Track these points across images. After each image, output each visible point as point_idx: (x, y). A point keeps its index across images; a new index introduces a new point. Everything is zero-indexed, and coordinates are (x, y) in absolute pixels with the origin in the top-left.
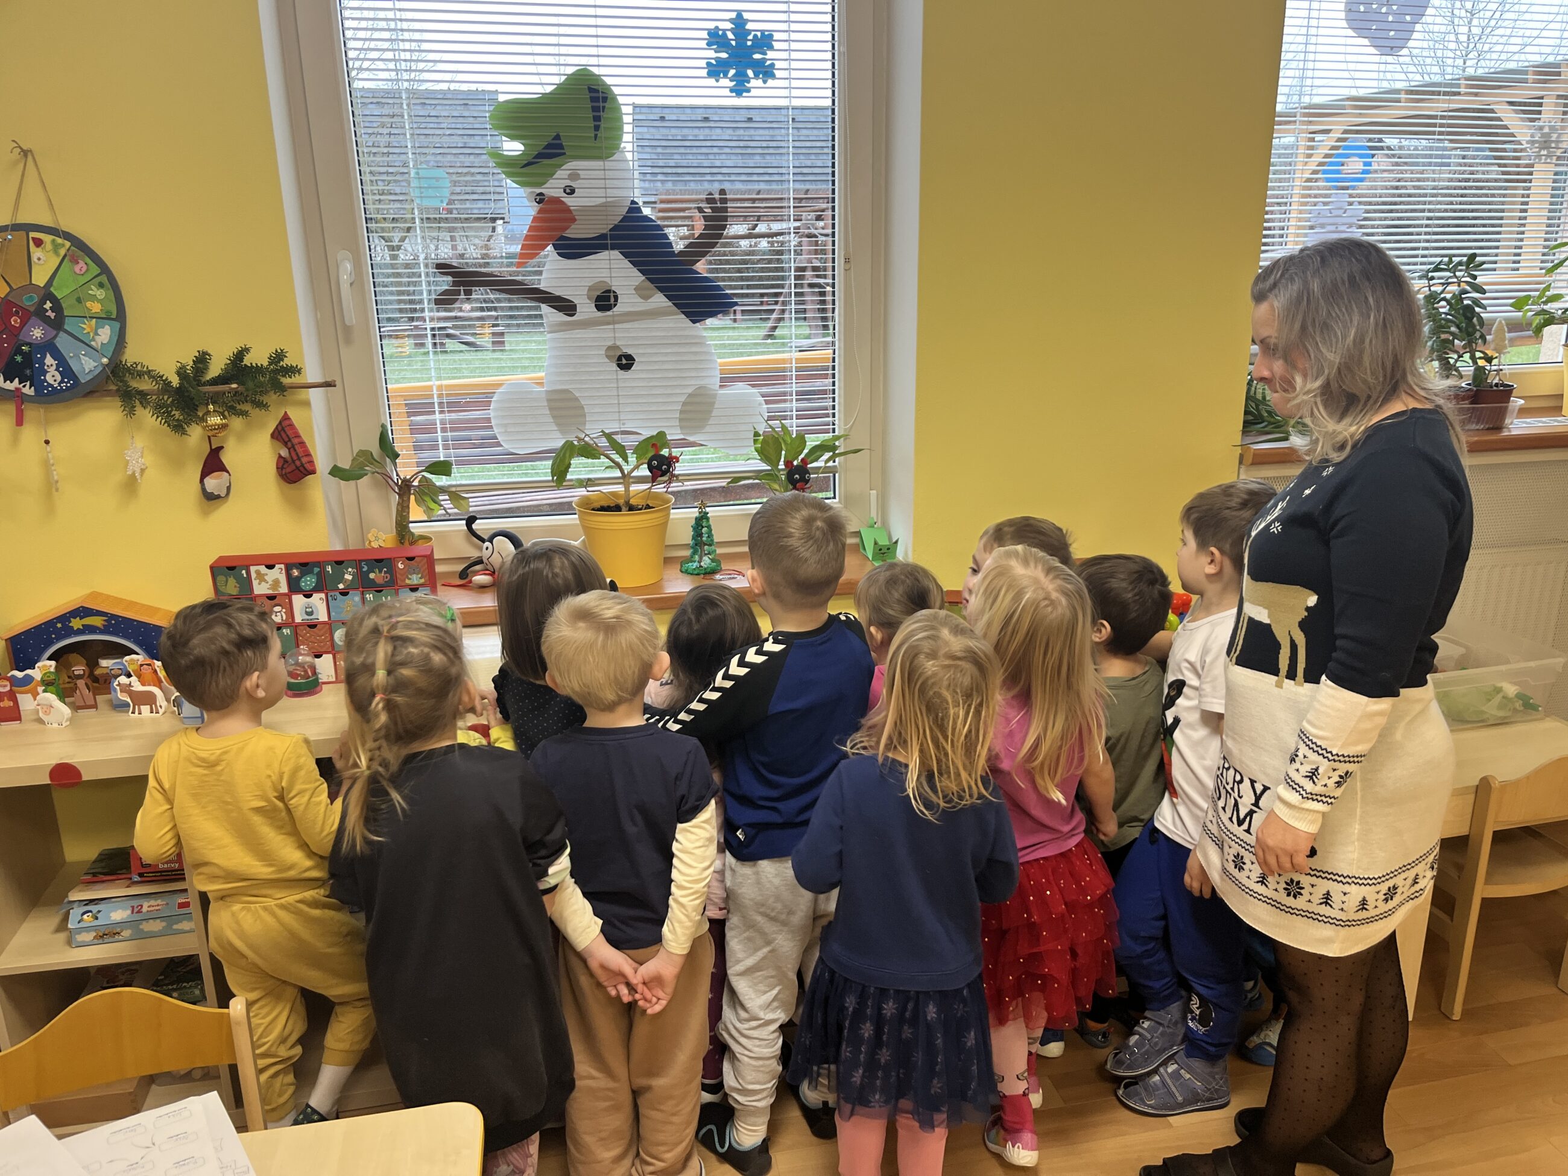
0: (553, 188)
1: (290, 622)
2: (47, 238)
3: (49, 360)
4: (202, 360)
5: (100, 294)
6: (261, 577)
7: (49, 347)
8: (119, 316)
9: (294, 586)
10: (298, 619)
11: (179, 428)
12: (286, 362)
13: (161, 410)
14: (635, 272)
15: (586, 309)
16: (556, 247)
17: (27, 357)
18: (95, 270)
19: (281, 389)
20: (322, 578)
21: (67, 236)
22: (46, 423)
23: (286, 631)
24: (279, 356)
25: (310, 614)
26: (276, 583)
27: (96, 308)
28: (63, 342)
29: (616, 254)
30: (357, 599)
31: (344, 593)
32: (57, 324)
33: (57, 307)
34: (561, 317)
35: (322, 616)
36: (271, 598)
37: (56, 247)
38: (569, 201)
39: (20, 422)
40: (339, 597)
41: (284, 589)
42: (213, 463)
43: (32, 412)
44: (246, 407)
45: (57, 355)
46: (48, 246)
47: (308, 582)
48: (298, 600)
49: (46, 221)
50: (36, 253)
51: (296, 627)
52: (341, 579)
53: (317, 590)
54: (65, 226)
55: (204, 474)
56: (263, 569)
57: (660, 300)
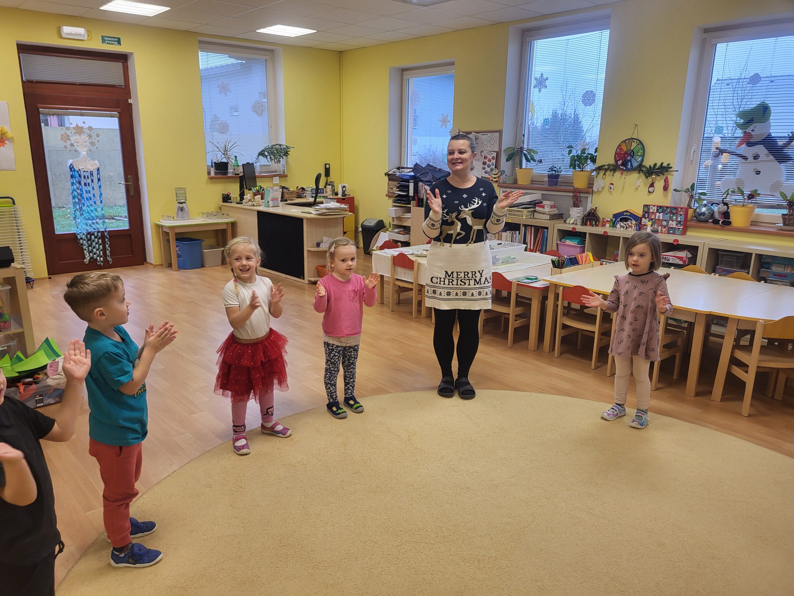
0: (749, 130)
1: (655, 219)
2: (635, 141)
3: (629, 163)
4: (655, 165)
5: (641, 151)
6: (652, 208)
7: (630, 161)
8: (643, 156)
9: (657, 211)
10: (656, 218)
11: (647, 177)
12: (670, 166)
13: (645, 174)
14: (766, 150)
15: (751, 159)
16: (746, 144)
17: (626, 163)
18: (642, 147)
19: (667, 171)
20: (663, 210)
21: (639, 140)
22: (626, 175)
23: (654, 220)
24: (669, 164)
25: (659, 217)
26: (654, 210)
27: (640, 154)
28: (633, 160)
29: (762, 146)
30: (669, 215)
31: (667, 214)
32: (633, 157)
33: (633, 154)
34: (744, 161)
35: (661, 218)
36: (653, 213)
37: (637, 142)
38: (753, 133)
39: (622, 174)
41: (655, 211)
42: (652, 185)
43: (625, 173)
44: (661, 174)
45: (631, 163)
46: (635, 142)
47: (660, 210)
48: (658, 214)
49: (637, 138)
50: (633, 143)
52: (667, 211)
53: (662, 212)
54: (639, 139)
55: (649, 187)
56: (653, 206)
57: (772, 157)
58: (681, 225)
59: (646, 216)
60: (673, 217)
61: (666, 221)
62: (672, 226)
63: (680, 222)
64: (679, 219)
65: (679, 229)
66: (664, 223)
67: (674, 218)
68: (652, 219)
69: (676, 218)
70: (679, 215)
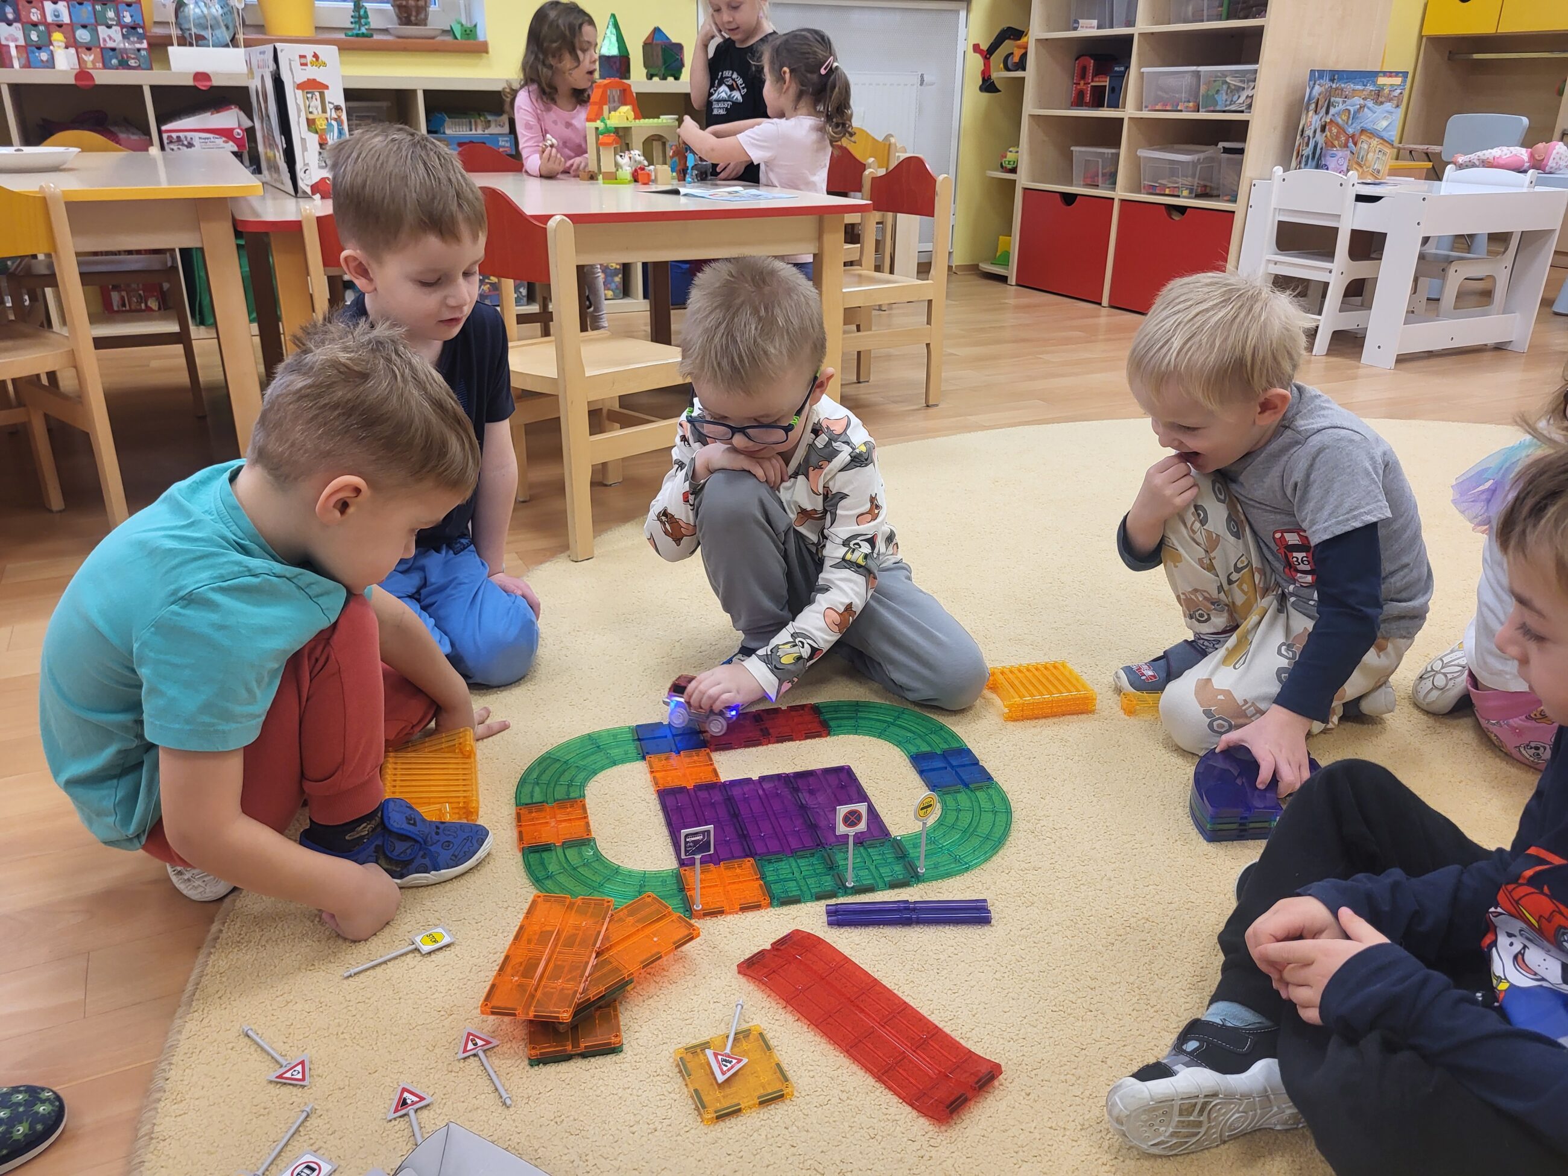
1: (44, 22)
10: (49, 20)
23: (42, 28)
25: (57, 16)
30: (90, 8)
35: (66, 19)
40: (77, 5)
48: (48, 5)
51: (47, 25)
58: (141, 38)
59: (10, 16)
60: (104, 12)
61: (84, 27)
62: (110, 44)
63: (134, 28)
64: (128, 19)
65: (139, 50)
66: (83, 35)
67: (111, 14)
68: (35, 25)
69: (117, 14)
70: (122, 7)
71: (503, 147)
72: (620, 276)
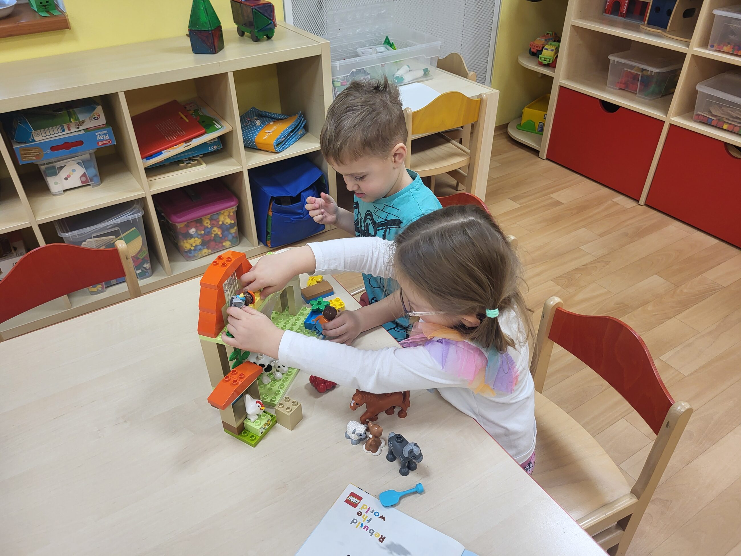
71: (103, 140)
72: (236, 228)
